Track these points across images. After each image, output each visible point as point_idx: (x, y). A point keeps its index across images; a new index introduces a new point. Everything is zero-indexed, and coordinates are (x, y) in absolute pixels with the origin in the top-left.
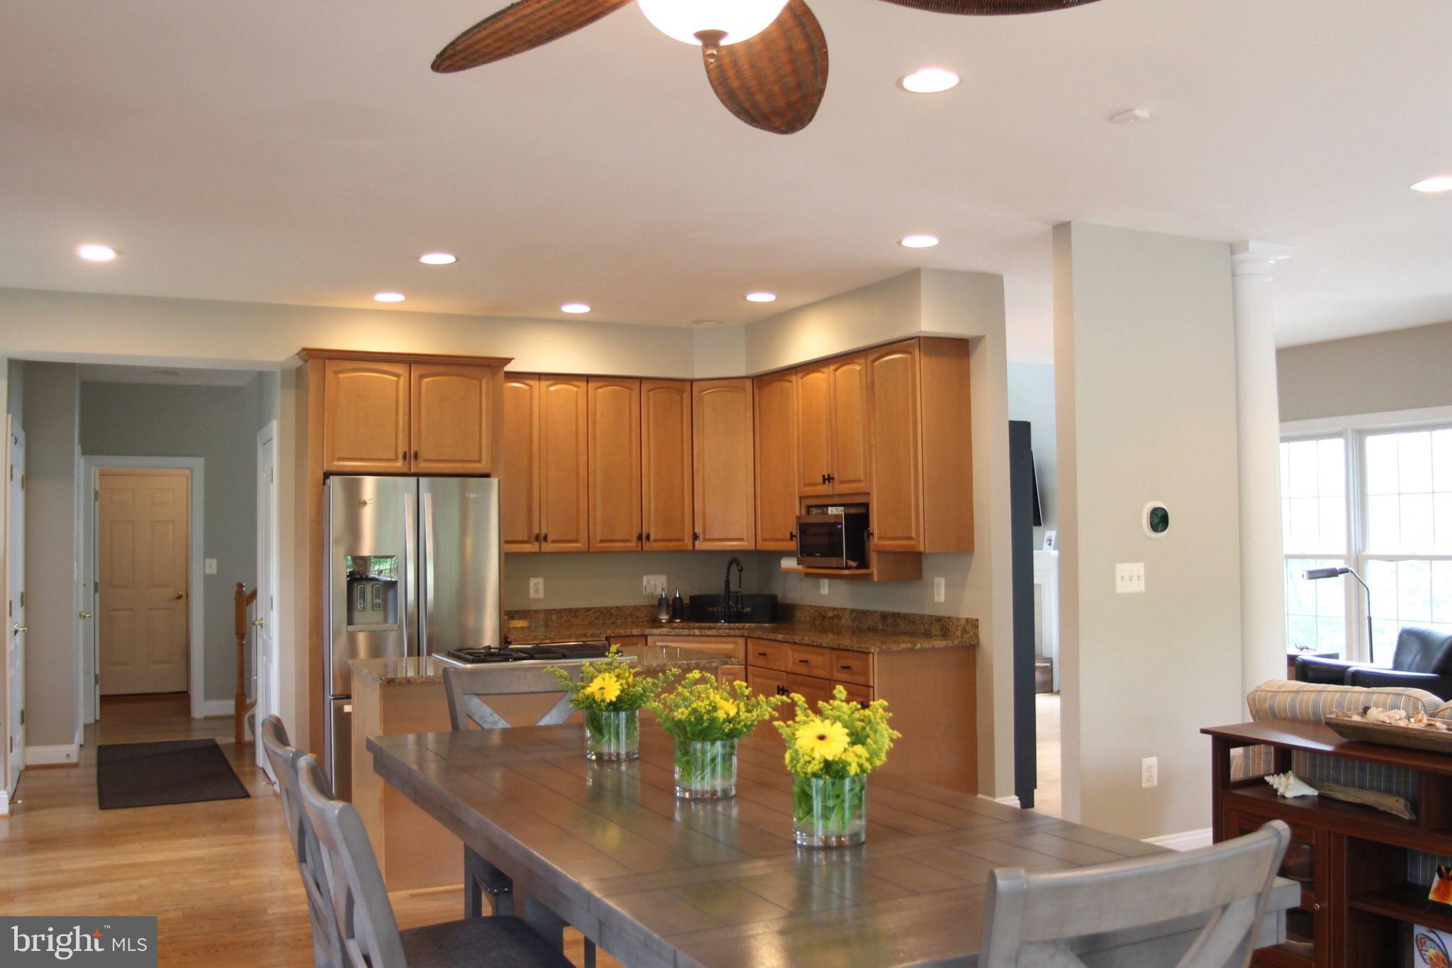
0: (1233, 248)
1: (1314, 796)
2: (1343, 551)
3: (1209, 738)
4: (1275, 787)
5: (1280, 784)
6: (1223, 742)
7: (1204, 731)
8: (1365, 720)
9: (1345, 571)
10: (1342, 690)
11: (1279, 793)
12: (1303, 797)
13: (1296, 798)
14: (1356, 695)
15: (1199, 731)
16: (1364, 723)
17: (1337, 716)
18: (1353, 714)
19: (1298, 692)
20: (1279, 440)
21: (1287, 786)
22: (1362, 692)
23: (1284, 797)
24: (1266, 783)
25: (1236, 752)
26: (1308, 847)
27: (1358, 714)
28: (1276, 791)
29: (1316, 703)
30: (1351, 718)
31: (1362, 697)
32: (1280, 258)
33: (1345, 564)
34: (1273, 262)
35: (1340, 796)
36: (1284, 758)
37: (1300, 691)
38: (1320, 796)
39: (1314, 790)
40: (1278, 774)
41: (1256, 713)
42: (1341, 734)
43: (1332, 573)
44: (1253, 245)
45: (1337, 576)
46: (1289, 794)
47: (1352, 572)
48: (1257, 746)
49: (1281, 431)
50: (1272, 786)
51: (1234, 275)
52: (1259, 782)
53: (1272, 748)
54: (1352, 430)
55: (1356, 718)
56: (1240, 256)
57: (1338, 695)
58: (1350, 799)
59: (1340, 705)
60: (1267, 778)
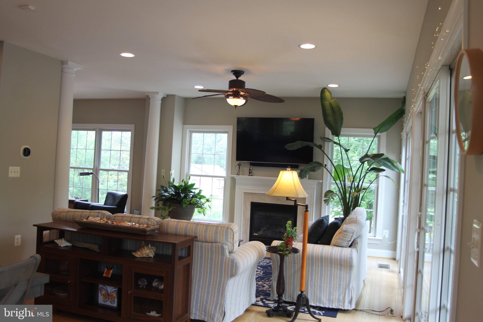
0: (63, 63)
1: (71, 246)
2: (92, 167)
3: (36, 228)
4: (58, 243)
5: (59, 242)
6: (41, 229)
7: (34, 225)
8: (87, 221)
9: (91, 173)
10: (82, 211)
11: (59, 246)
12: (67, 246)
13: (64, 247)
14: (86, 213)
15: (32, 225)
16: (87, 222)
17: (79, 220)
18: (84, 219)
19: (68, 212)
20: (72, 129)
21: (61, 243)
22: (88, 212)
23: (60, 247)
24: (55, 242)
25: (45, 232)
26: (67, 263)
27: (86, 219)
28: (58, 244)
29: (73, 215)
30: (83, 220)
31: (88, 213)
32: (78, 69)
33: (93, 171)
34: (76, 70)
35: (78, 245)
36: (62, 234)
37: (69, 212)
38: (72, 246)
39: (70, 244)
40: (59, 239)
41: (54, 219)
42: (79, 225)
43: (88, 174)
44: (70, 63)
45: (89, 175)
46: (62, 246)
47: (94, 174)
48: (54, 230)
49: (73, 126)
50: (57, 243)
51: (62, 72)
52: (53, 242)
53: (58, 231)
54: (99, 129)
55: (85, 220)
56: (65, 66)
57: (81, 213)
58: (81, 246)
59: (81, 216)
60: (55, 241)
